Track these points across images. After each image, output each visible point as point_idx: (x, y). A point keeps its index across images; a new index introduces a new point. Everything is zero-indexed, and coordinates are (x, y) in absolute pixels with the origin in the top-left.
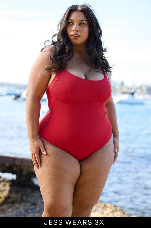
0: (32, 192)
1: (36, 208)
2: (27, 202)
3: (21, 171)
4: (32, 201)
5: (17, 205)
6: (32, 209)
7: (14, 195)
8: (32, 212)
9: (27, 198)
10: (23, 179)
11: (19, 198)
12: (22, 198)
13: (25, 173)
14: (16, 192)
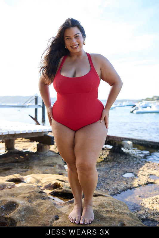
0: (121, 156)
1: (119, 165)
2: (115, 162)
3: (115, 143)
4: (119, 161)
5: (109, 163)
6: (116, 166)
7: (110, 157)
8: (116, 168)
9: (116, 159)
10: (116, 148)
11: (112, 159)
12: (113, 159)
13: (117, 145)
14: (111, 156)
